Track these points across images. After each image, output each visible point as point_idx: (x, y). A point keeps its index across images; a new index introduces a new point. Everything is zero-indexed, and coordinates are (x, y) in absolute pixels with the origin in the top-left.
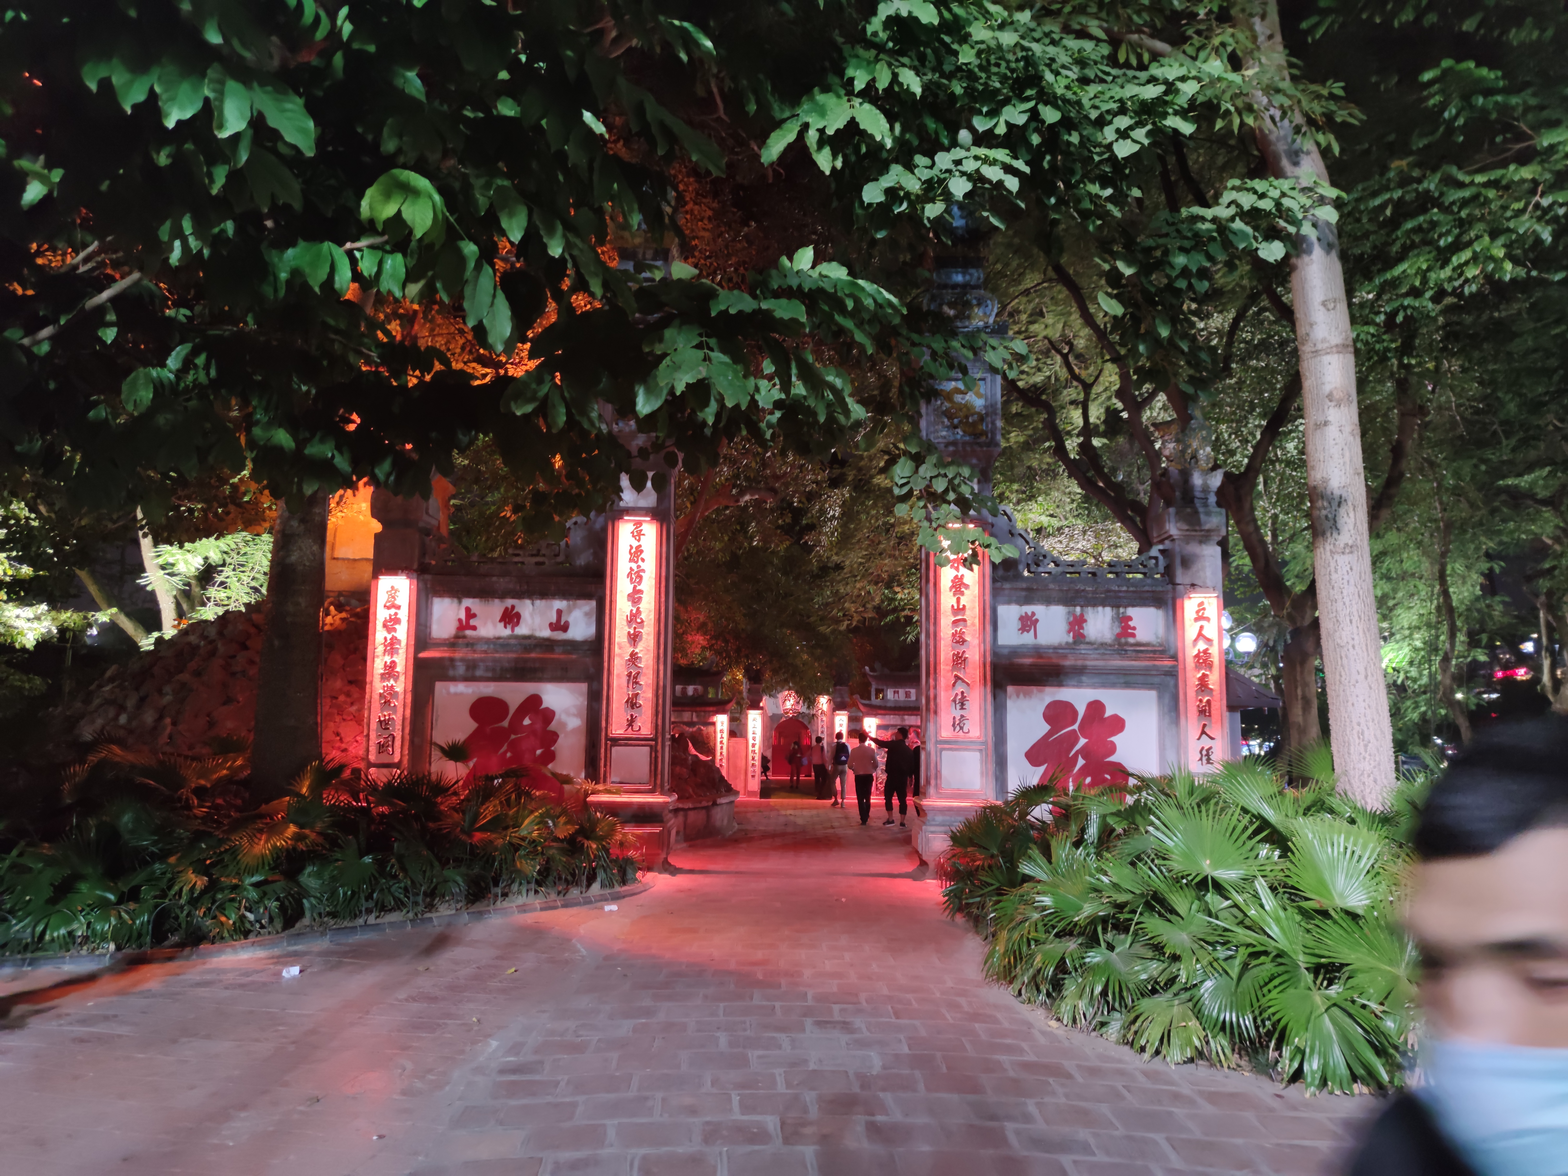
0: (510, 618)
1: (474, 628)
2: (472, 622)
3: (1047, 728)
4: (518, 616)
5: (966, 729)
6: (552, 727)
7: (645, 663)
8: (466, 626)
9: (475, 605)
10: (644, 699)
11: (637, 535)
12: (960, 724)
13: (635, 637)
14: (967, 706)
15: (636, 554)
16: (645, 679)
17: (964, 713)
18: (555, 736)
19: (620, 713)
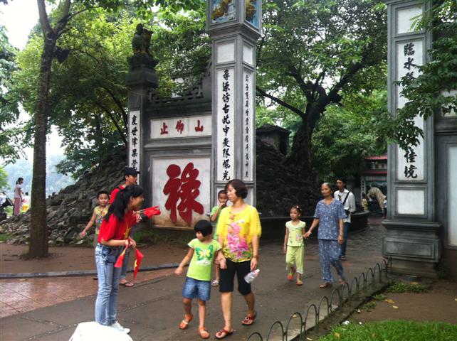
0: (180, 127)
1: (167, 133)
2: (167, 130)
4: (183, 125)
5: (414, 175)
6: (198, 179)
7: (231, 143)
8: (164, 132)
9: (167, 122)
10: (231, 163)
11: (226, 76)
12: (410, 171)
13: (226, 130)
14: (416, 159)
15: (226, 87)
16: (231, 151)
17: (413, 164)
18: (198, 183)
19: (221, 170)
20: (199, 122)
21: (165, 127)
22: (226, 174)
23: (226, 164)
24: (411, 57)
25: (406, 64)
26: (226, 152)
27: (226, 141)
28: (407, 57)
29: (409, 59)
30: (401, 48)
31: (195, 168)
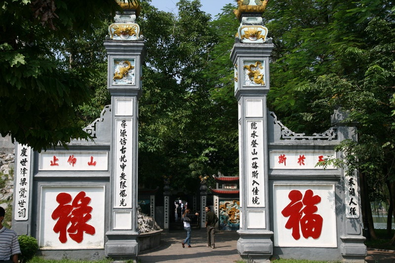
0: (72, 160)
1: (57, 165)
2: (57, 162)
3: (290, 201)
4: (75, 159)
5: (258, 203)
6: (90, 205)
7: (128, 177)
8: (54, 164)
9: (58, 155)
10: (128, 192)
11: (124, 125)
12: (255, 201)
13: (123, 167)
14: (258, 193)
15: (123, 133)
16: (128, 184)
17: (257, 196)
18: (90, 209)
19: (118, 198)
20: (92, 158)
21: (55, 160)
22: (122, 201)
23: (123, 194)
24: (255, 130)
25: (252, 134)
26: (123, 184)
27: (123, 176)
28: (253, 130)
29: (254, 131)
30: (249, 124)
31: (87, 196)
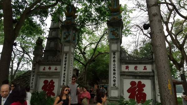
3: (130, 86)
6: (54, 85)
7: (66, 74)
8: (44, 69)
9: (46, 67)
10: (65, 80)
11: (66, 55)
12: (114, 85)
13: (65, 70)
14: (116, 82)
15: (66, 58)
16: (66, 77)
18: (54, 86)
19: (62, 82)
20: (56, 67)
21: (45, 68)
22: (64, 84)
23: (64, 81)
25: (113, 57)
26: (64, 77)
27: (64, 74)
28: (114, 55)
30: (112, 53)
31: (53, 81)
